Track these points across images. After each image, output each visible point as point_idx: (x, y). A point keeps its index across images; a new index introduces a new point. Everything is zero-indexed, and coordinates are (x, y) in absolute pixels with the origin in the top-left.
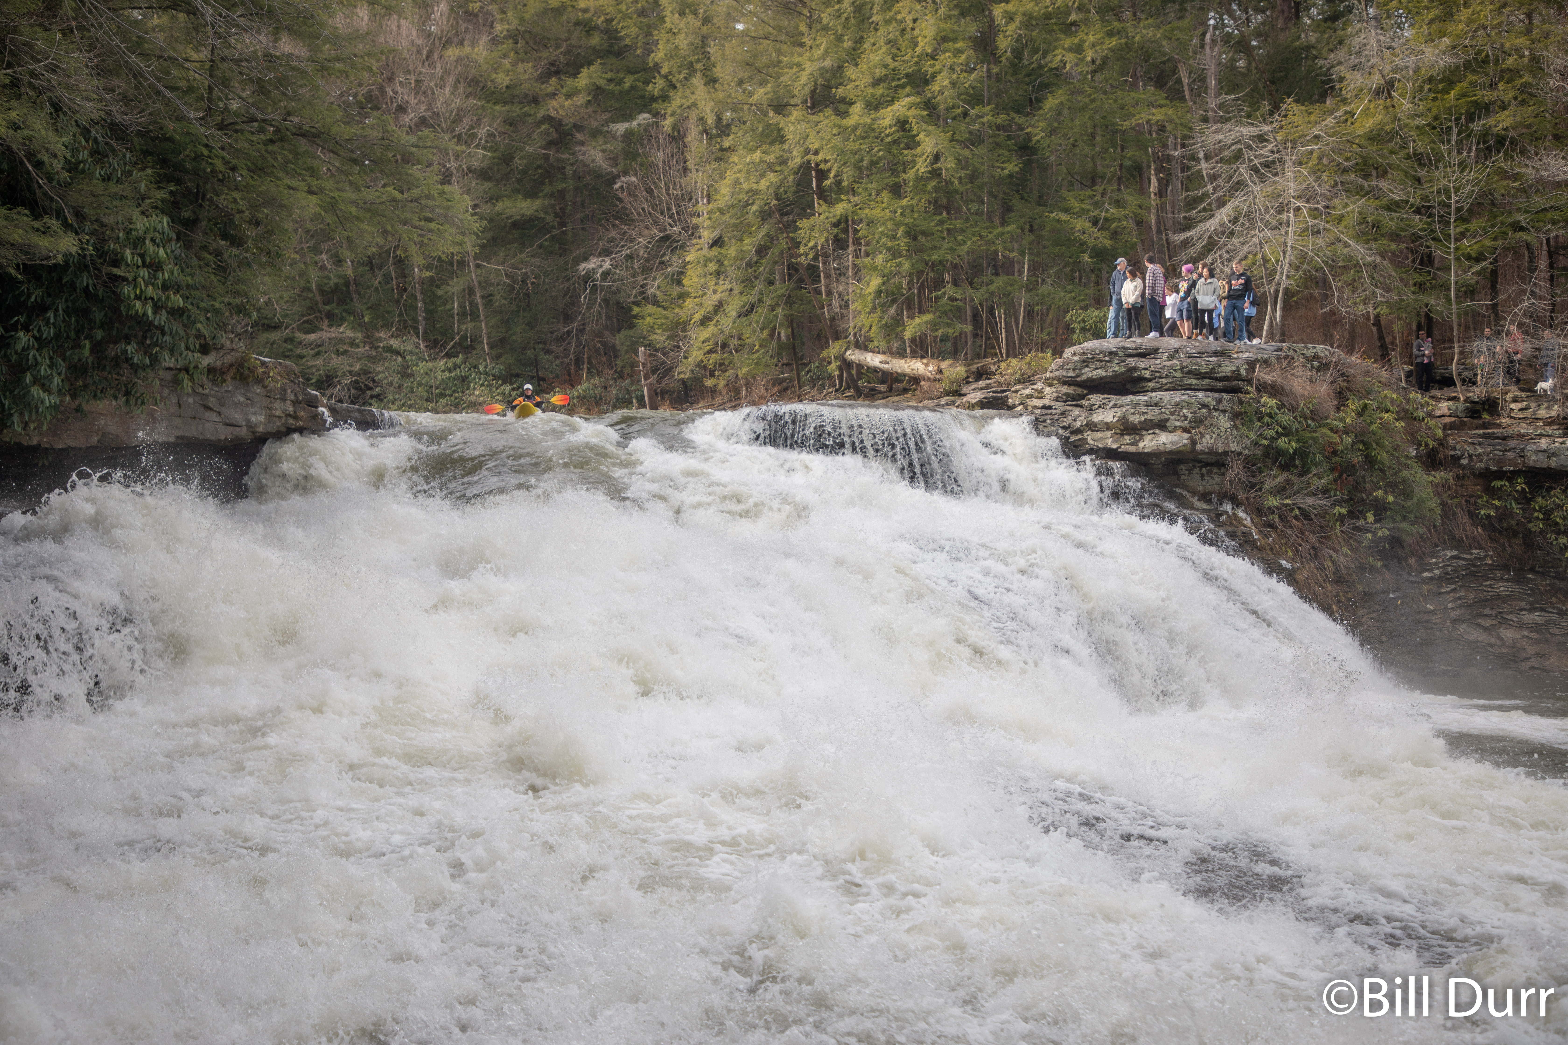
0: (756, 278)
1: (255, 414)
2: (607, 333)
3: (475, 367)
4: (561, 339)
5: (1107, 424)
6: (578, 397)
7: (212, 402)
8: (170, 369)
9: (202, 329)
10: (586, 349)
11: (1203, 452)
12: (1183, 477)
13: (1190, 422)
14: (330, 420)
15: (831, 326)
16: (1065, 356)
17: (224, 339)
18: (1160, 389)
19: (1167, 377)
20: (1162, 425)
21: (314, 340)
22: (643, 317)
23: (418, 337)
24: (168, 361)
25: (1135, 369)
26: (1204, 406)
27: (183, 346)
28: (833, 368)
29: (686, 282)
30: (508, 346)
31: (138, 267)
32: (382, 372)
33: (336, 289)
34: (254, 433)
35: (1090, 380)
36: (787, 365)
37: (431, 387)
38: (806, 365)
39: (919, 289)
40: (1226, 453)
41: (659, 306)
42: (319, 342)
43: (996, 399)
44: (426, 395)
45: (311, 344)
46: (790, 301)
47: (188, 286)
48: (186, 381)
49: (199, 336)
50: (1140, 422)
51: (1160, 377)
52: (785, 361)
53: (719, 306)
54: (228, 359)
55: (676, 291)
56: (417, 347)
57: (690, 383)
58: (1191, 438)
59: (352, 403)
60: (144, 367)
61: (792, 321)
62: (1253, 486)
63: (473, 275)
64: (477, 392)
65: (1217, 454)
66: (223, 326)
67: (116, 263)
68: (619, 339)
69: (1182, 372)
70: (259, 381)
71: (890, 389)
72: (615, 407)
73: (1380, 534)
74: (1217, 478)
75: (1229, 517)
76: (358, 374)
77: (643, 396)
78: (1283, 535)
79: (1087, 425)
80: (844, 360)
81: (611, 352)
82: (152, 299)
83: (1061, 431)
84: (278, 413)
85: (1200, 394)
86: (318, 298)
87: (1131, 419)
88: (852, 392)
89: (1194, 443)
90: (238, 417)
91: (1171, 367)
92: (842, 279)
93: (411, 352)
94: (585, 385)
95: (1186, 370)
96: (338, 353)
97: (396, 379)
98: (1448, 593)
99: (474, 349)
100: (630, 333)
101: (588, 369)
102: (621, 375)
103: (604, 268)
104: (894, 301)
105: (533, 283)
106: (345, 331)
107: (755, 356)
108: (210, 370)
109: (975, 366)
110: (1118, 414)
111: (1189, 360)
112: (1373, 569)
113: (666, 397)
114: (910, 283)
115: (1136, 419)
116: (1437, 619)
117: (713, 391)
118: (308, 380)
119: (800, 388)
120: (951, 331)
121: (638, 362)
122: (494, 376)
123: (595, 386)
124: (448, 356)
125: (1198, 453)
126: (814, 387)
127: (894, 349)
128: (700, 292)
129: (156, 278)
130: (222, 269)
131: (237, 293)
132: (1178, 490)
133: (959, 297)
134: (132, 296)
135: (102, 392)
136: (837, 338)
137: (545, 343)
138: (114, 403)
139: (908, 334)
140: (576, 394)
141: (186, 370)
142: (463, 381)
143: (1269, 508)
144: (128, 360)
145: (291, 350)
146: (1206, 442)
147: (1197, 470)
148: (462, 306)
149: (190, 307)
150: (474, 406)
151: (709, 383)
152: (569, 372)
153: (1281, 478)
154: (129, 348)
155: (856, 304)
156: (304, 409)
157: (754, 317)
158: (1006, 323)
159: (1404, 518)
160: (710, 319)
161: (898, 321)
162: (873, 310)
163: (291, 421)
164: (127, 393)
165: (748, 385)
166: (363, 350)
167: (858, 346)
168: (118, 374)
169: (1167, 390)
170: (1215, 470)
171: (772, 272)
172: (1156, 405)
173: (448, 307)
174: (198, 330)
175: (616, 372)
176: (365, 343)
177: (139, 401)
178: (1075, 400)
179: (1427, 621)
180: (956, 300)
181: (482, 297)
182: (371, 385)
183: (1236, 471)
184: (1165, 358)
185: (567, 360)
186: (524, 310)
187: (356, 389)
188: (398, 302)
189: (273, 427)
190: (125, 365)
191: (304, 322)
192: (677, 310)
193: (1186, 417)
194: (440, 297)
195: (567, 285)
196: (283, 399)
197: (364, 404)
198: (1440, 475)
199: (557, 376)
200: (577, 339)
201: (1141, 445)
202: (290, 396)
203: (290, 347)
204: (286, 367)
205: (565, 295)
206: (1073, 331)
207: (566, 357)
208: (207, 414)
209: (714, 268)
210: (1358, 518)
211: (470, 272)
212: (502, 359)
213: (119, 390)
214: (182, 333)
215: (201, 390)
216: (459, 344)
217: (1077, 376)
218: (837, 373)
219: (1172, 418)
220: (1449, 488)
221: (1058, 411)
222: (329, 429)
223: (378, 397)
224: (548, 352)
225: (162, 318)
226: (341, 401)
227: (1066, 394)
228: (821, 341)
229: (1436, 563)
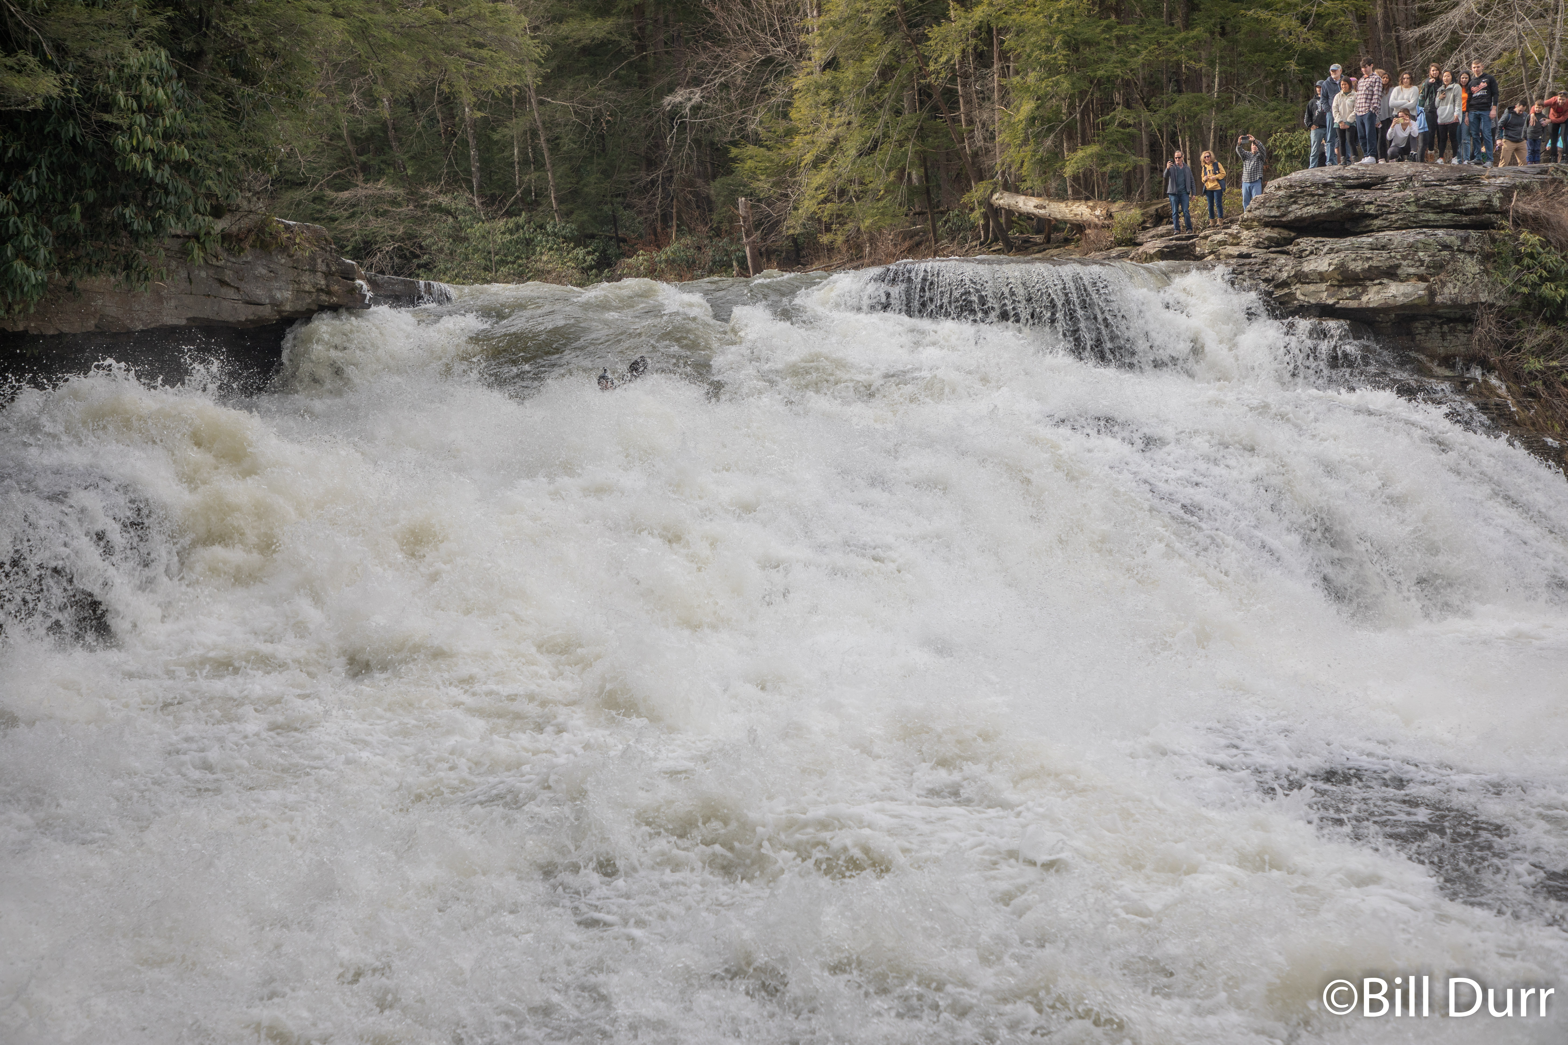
0: (880, 106)
1: (280, 289)
2: (699, 182)
3: (542, 227)
4: (643, 191)
5: (1320, 273)
6: (666, 261)
7: (228, 276)
8: (178, 236)
9: (214, 187)
10: (675, 202)
11: (1444, 306)
12: (1418, 337)
13: (1428, 267)
14: (369, 294)
15: (973, 163)
16: (1267, 190)
17: (240, 199)
18: (1388, 228)
19: (1397, 212)
20: (1391, 273)
21: (348, 200)
22: (742, 161)
23: (472, 192)
24: (175, 227)
25: (1357, 203)
26: (1446, 247)
27: (191, 208)
28: (977, 216)
29: (793, 114)
30: (580, 201)
31: (133, 112)
32: (430, 236)
33: (371, 136)
34: (280, 312)
35: (1299, 220)
36: (919, 214)
37: (489, 253)
38: (943, 213)
39: (1082, 114)
40: (1474, 306)
41: (761, 146)
42: (354, 201)
43: (1180, 247)
44: (483, 262)
45: (344, 204)
46: (922, 134)
47: (194, 135)
48: (196, 251)
49: (210, 195)
50: (1363, 270)
51: (1389, 213)
52: (918, 210)
53: (835, 143)
54: (245, 223)
55: (781, 126)
56: (470, 205)
57: (801, 240)
58: (1429, 288)
59: (396, 274)
60: (146, 235)
61: (925, 159)
62: (1509, 346)
63: (535, 114)
64: (545, 258)
65: (1463, 307)
66: (238, 183)
67: (107, 107)
68: (715, 189)
69: (1417, 205)
70: (284, 249)
71: (1048, 240)
72: (711, 272)
74: (1463, 338)
75: (1478, 385)
76: (402, 240)
77: (745, 257)
78: (1548, 406)
79: (1295, 276)
80: (992, 205)
81: (706, 204)
82: (152, 151)
83: (1263, 286)
84: (307, 288)
85: (1440, 233)
86: (351, 147)
87: (1352, 266)
88: (1000, 245)
89: (1432, 293)
90: (259, 293)
91: (1403, 199)
92: (987, 104)
93: (464, 212)
94: (675, 246)
95: (1422, 202)
96: (377, 214)
97: (447, 244)
99: (539, 204)
100: (728, 180)
101: (678, 226)
102: (718, 233)
103: (693, 101)
104: (1050, 130)
105: (608, 122)
106: (385, 188)
107: (881, 204)
108: (225, 237)
109: (1154, 208)
110: (1335, 262)
111: (1426, 190)
113: (773, 257)
114: (1072, 107)
115: (1357, 266)
117: (831, 249)
118: (343, 247)
119: (936, 242)
120: (1122, 165)
121: (739, 215)
122: (564, 237)
123: (687, 247)
124: (509, 214)
125: (1438, 306)
126: (953, 239)
127: (1052, 190)
128: (812, 128)
129: (156, 126)
130: (234, 114)
131: (253, 142)
132: (1413, 354)
133: (1131, 122)
134: (128, 148)
135: (97, 265)
136: (981, 178)
137: (624, 196)
138: (112, 279)
139: (1069, 171)
140: (664, 257)
141: (197, 237)
142: (528, 244)
143: (1530, 373)
144: (126, 226)
145: (321, 211)
146: (1449, 292)
147: (1436, 329)
148: (523, 152)
149: (197, 160)
150: (541, 275)
151: (825, 239)
152: (655, 229)
153: (1546, 335)
154: (127, 212)
155: (1003, 135)
156: (338, 282)
157: (877, 155)
158: (1191, 153)
160: (824, 160)
161: (1056, 155)
162: (1025, 142)
163: (324, 297)
164: (128, 267)
165: (872, 240)
166: (407, 209)
167: (1007, 187)
168: (116, 244)
169: (1398, 229)
170: (1460, 327)
171: (899, 99)
172: (1384, 248)
173: (506, 154)
174: (209, 188)
175: (711, 228)
176: (408, 201)
177: (142, 277)
178: (1279, 245)
180: (1129, 126)
181: (548, 141)
182: (418, 252)
183: (1487, 327)
184: (1395, 189)
185: (652, 216)
186: (599, 156)
187: (400, 257)
188: (447, 149)
189: (301, 306)
190: (123, 233)
191: (335, 177)
192: (784, 151)
193: (1422, 262)
194: (497, 142)
195: (649, 124)
196: (313, 271)
197: (410, 275)
199: (641, 236)
200: (664, 189)
201: (1365, 299)
202: (321, 266)
203: (318, 207)
204: (315, 231)
205: (647, 136)
206: (1277, 159)
207: (649, 212)
208: (224, 290)
209: (828, 96)
211: (532, 110)
212: (574, 216)
213: (117, 263)
214: (189, 192)
215: (214, 262)
216: (522, 200)
217: (1283, 216)
218: (981, 222)
219: (1405, 263)
221: (1259, 260)
222: (369, 306)
223: (427, 267)
224: (628, 206)
225: (164, 174)
226: (382, 272)
227: (1269, 239)
228: (962, 183)
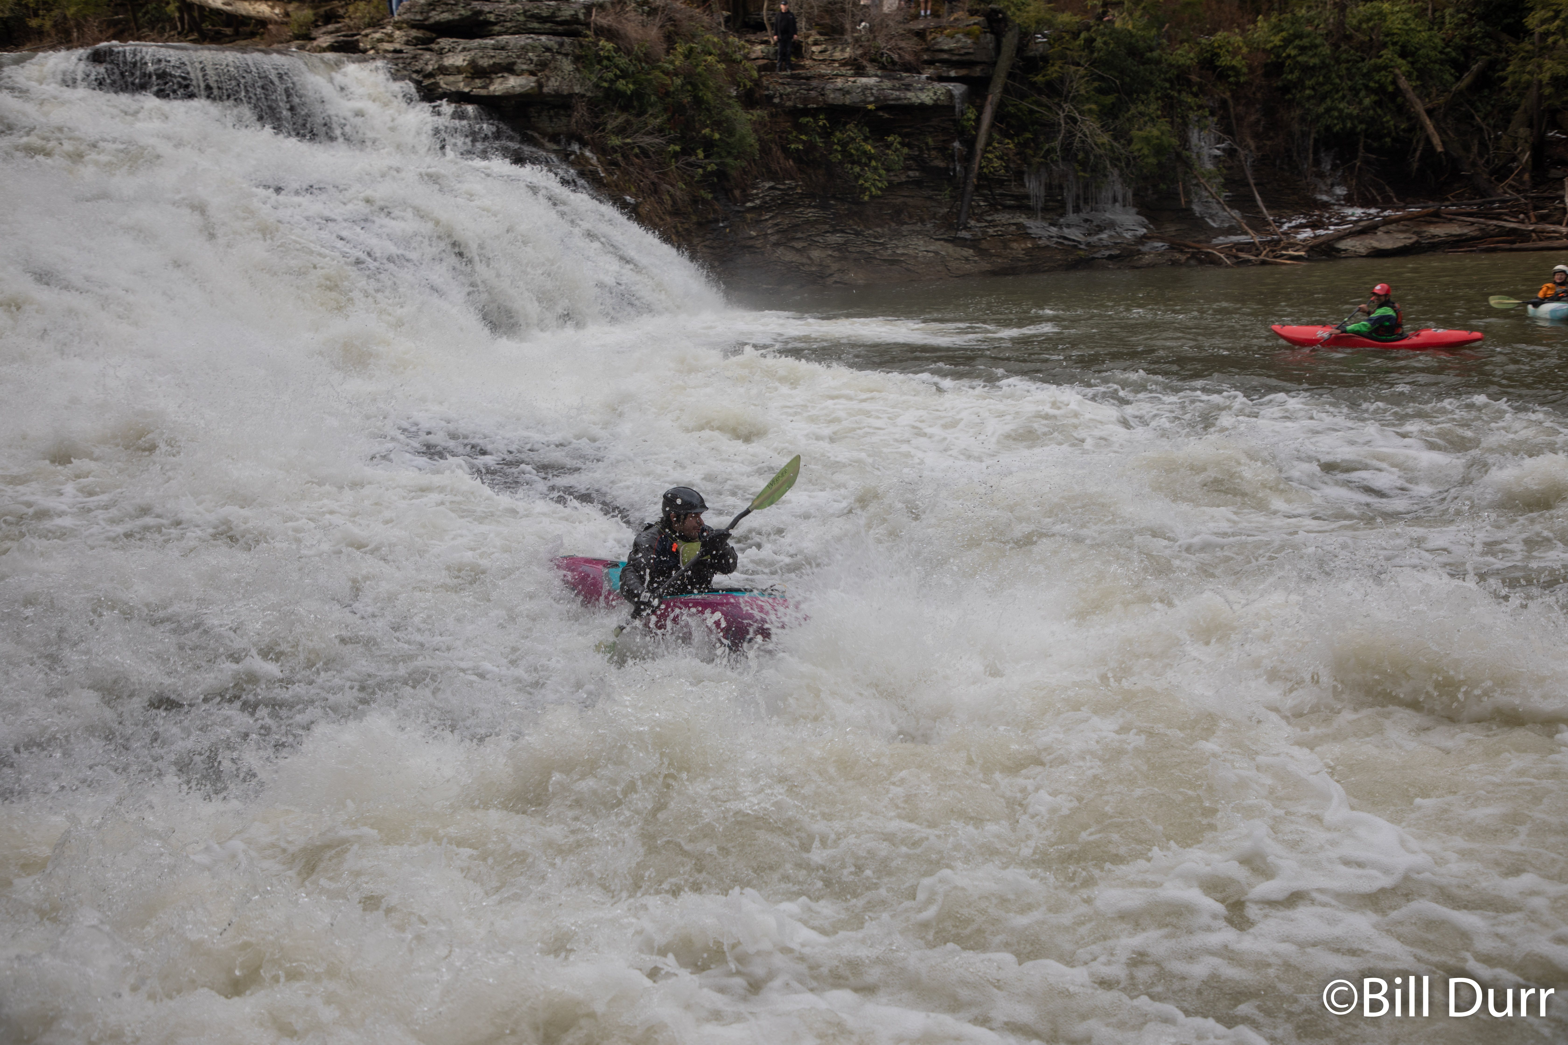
5: (457, 67)
11: (549, 95)
12: (533, 119)
13: (536, 65)
18: (505, 33)
19: (511, 20)
20: (509, 69)
25: (480, 12)
26: (548, 49)
28: (173, 10)
35: (438, 24)
38: (142, 6)
40: (571, 96)
43: (346, 43)
50: (489, 66)
51: (505, 21)
58: (538, 81)
62: (596, 127)
65: (563, 96)
69: (525, 16)
71: (237, 33)
73: (709, 169)
74: (564, 120)
75: (577, 157)
78: (626, 173)
79: (438, 68)
83: (414, 75)
85: (543, 38)
87: (481, 62)
88: (195, 35)
89: (540, 85)
91: (514, 11)
95: (528, 13)
98: (766, 220)
109: (323, 9)
110: (468, 58)
112: (704, 201)
115: (485, 62)
116: (758, 243)
117: (40, 32)
119: (138, 29)
125: (546, 96)
126: (153, 27)
132: (529, 132)
143: (613, 147)
146: (552, 84)
147: (545, 113)
151: (34, 23)
153: (621, 119)
159: (729, 153)
165: (79, 26)
169: (512, 34)
170: (562, 112)
172: (503, 48)
178: (424, 44)
179: (751, 247)
183: (581, 113)
193: (531, 61)
198: (757, 114)
201: (491, 88)
210: (690, 155)
217: (425, 19)
218: (178, 14)
219: (519, 61)
220: (765, 125)
221: (410, 55)
227: (416, 38)
229: (757, 194)
